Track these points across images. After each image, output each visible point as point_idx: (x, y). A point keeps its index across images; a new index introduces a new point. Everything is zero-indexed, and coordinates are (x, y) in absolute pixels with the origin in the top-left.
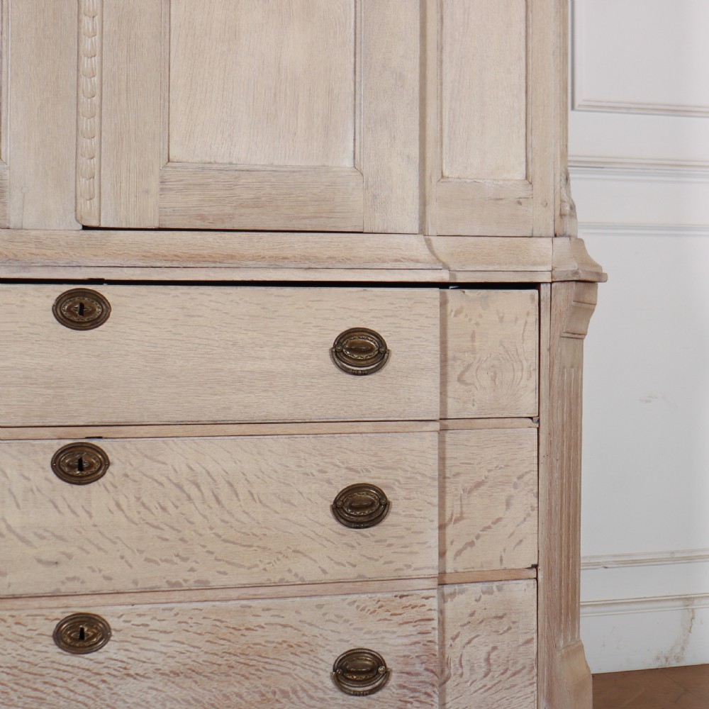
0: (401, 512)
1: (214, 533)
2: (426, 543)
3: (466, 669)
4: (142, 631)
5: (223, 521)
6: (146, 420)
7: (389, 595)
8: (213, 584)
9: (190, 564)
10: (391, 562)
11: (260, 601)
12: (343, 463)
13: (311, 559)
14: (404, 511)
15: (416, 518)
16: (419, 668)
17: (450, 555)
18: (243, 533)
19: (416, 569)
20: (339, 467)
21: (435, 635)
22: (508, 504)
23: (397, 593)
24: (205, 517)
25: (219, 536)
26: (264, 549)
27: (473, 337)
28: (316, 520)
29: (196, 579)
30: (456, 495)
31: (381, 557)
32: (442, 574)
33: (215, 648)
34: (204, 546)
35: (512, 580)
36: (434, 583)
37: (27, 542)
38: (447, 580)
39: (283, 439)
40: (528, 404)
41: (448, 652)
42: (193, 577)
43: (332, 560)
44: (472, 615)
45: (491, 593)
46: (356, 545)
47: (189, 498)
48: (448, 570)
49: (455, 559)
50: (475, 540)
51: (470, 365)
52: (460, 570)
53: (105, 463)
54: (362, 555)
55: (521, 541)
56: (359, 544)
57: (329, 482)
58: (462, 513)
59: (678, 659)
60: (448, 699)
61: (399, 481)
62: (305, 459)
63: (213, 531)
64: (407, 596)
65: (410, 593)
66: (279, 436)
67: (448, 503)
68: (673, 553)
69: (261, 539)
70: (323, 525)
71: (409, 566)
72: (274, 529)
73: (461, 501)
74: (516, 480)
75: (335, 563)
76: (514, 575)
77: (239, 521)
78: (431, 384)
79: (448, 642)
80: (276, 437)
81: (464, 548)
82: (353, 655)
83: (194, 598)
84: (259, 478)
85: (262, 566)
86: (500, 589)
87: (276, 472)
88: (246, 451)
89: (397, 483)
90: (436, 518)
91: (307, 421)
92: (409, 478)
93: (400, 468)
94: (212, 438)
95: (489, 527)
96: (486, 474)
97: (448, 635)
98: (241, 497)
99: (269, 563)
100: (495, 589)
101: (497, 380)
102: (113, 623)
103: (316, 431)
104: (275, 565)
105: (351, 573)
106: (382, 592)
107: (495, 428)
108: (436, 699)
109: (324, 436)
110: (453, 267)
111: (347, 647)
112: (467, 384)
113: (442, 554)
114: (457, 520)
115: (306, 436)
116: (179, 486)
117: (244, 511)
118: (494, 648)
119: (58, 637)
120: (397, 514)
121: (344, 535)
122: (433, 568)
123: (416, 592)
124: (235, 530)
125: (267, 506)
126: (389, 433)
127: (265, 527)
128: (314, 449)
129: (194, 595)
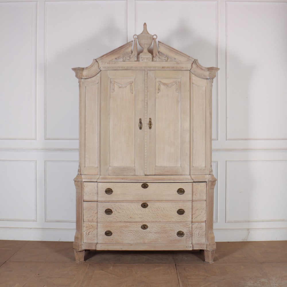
2: (190, 217)
3: (195, 234)
5: (162, 213)
6: (153, 200)
7: (185, 224)
8: (161, 221)
9: (158, 219)
10: (185, 219)
11: (167, 224)
13: (174, 219)
15: (188, 214)
16: (189, 234)
17: (193, 219)
18: (165, 215)
19: (188, 220)
20: (178, 206)
21: (191, 230)
22: (202, 212)
24: (160, 212)
25: (162, 215)
27: (197, 189)
28: (175, 213)
29: (159, 221)
31: (183, 219)
32: (192, 221)
33: (161, 230)
34: (160, 216)
36: (191, 223)
37: (138, 215)
39: (171, 203)
40: (205, 198)
41: (193, 232)
44: (196, 227)
45: (199, 224)
46: (180, 217)
50: (197, 217)
51: (196, 193)
52: (195, 221)
53: (148, 205)
55: (204, 217)
57: (177, 208)
60: (193, 239)
61: (186, 209)
62: (173, 205)
64: (187, 224)
67: (193, 211)
69: (167, 216)
73: (195, 211)
74: (203, 209)
75: (177, 219)
76: (203, 222)
78: (191, 196)
79: (193, 231)
81: (195, 218)
84: (167, 208)
86: (200, 224)
87: (170, 207)
88: (166, 204)
90: (191, 214)
91: (174, 200)
93: (186, 207)
95: (199, 215)
96: (199, 208)
98: (165, 210)
99: (169, 219)
101: (200, 195)
102: (148, 226)
103: (175, 202)
105: (179, 221)
107: (200, 202)
108: (191, 238)
110: (194, 179)
111: (179, 231)
112: (196, 195)
113: (192, 219)
114: (194, 214)
116: (157, 209)
117: (165, 212)
118: (200, 232)
119: (142, 227)
120: (186, 213)
121: (178, 216)
125: (168, 211)
126: (185, 202)
127: (168, 214)
128: (175, 204)
129: (159, 223)
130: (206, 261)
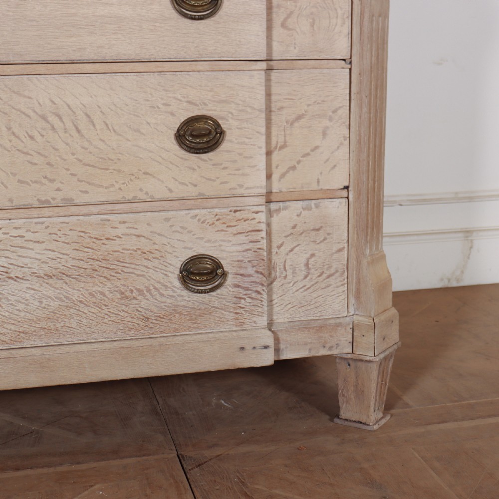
0: (234, 140)
1: (76, 158)
2: (255, 166)
3: (289, 272)
4: (19, 241)
5: (83, 148)
6: (12, 59)
7: (225, 210)
8: (77, 201)
9: (56, 185)
10: (226, 183)
11: (117, 215)
12: (184, 97)
13: (159, 180)
14: (236, 139)
15: (246, 145)
16: (251, 271)
17: (275, 177)
18: (101, 158)
19: (247, 188)
20: (180, 101)
21: (263, 244)
22: (324, 134)
23: (231, 209)
24: (67, 144)
25: (81, 161)
26: (119, 171)
28: (161, 147)
29: (63, 197)
30: (281, 126)
31: (218, 178)
32: (269, 193)
33: (81, 255)
34: (67, 169)
35: (328, 199)
36: (262, 200)
38: (273, 199)
39: (132, 76)
40: (342, 48)
41: (275, 258)
42: (59, 196)
43: (177, 180)
44: (294, 227)
45: (310, 209)
46: (196, 168)
47: (53, 128)
48: (274, 190)
49: (280, 181)
50: (297, 165)
51: (291, 13)
52: (284, 190)
54: (201, 177)
55: (335, 166)
56: (199, 167)
57: (173, 114)
58: (285, 142)
59: (458, 281)
60: (275, 297)
61: (232, 113)
62: (151, 94)
63: (75, 156)
64: (240, 210)
65: (243, 208)
66: (128, 74)
68: (456, 193)
69: (116, 163)
70: (168, 151)
71: (241, 186)
72: (127, 155)
73: (285, 132)
74: (331, 113)
75: (180, 183)
76: (329, 195)
77: (97, 148)
78: (259, 27)
79: (274, 250)
80: (126, 74)
81: (287, 172)
82: (195, 260)
83: (61, 214)
84: (112, 110)
85: (117, 186)
86: (317, 206)
87: (127, 105)
88: (100, 87)
89: (230, 115)
90: (264, 145)
91: (152, 60)
92: (240, 111)
93: (233, 102)
94: (70, 75)
95: (308, 154)
96: (306, 108)
97: (275, 245)
98: (98, 127)
99: (123, 184)
100: (313, 206)
101: (315, 26)
103: (160, 70)
104: (128, 185)
105: (193, 192)
106: (219, 207)
107: (313, 68)
108: (265, 296)
109: (168, 73)
111: (191, 254)
112: (290, 29)
113: (269, 177)
114: (282, 147)
115: (151, 74)
116: (44, 118)
117: (101, 140)
118: (313, 255)
120: (231, 141)
121: (186, 160)
122: (261, 187)
123: (248, 208)
124: (94, 155)
125: (120, 135)
126: (223, 71)
127: (120, 153)
128: (159, 85)
129: (61, 211)
130: (344, 414)
